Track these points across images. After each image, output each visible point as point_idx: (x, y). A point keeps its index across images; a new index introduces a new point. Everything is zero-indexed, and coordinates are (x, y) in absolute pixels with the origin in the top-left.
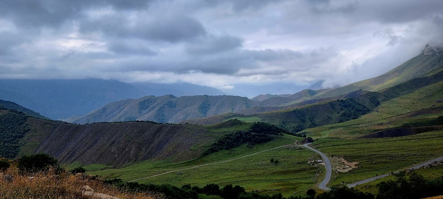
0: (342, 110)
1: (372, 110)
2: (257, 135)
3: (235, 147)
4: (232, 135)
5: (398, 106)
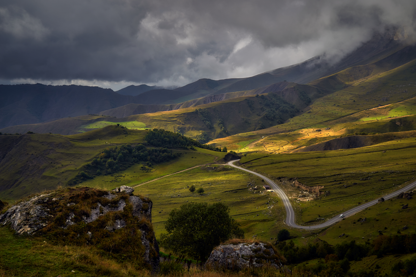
0: (263, 111)
1: (302, 112)
2: (156, 151)
3: (121, 170)
4: (115, 151)
5: (335, 105)
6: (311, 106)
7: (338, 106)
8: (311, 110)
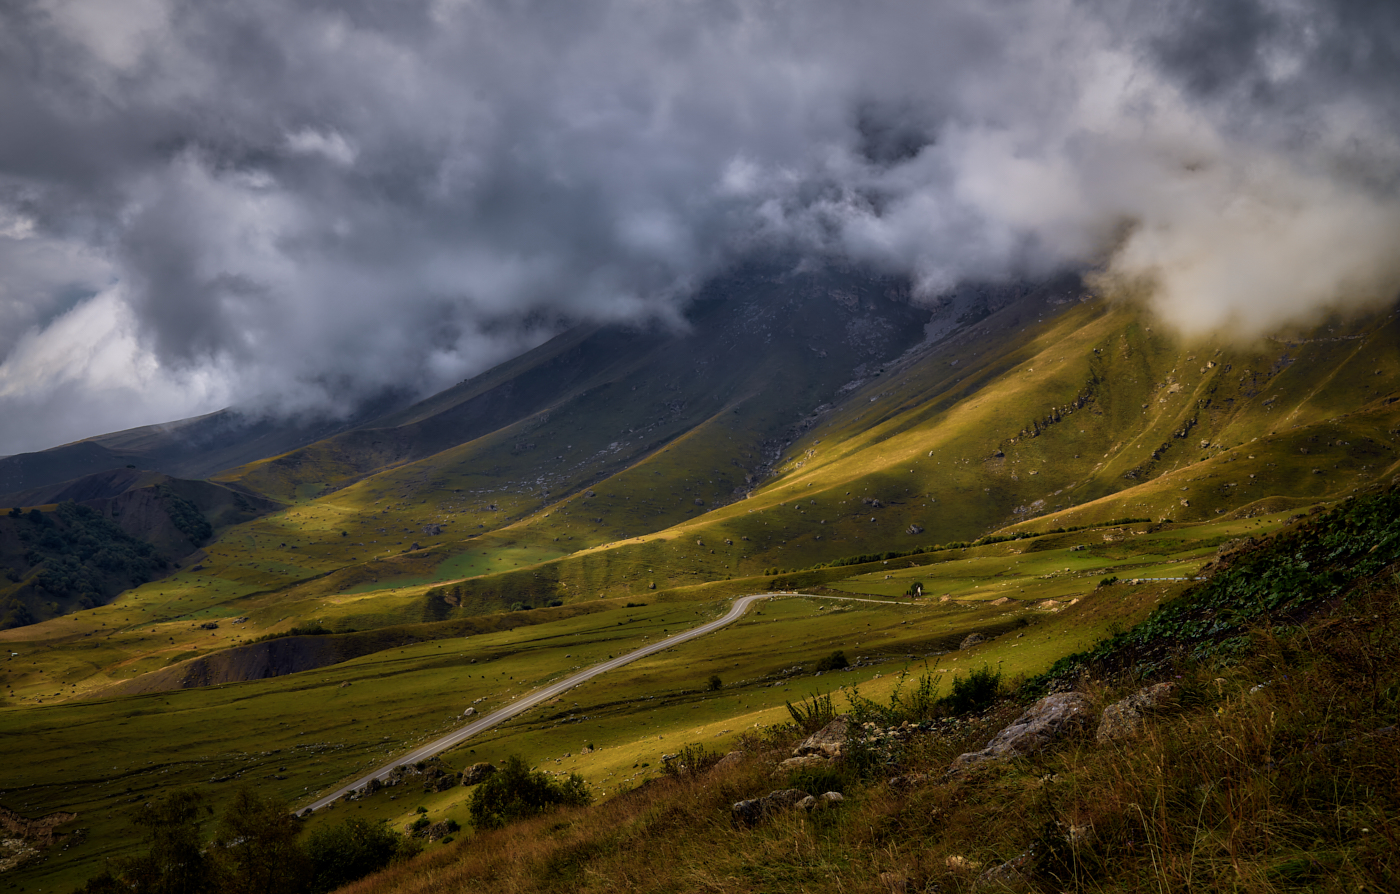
0: (32, 565)
1: (177, 566)
5: (284, 545)
6: (206, 550)
7: (293, 548)
8: (205, 563)
